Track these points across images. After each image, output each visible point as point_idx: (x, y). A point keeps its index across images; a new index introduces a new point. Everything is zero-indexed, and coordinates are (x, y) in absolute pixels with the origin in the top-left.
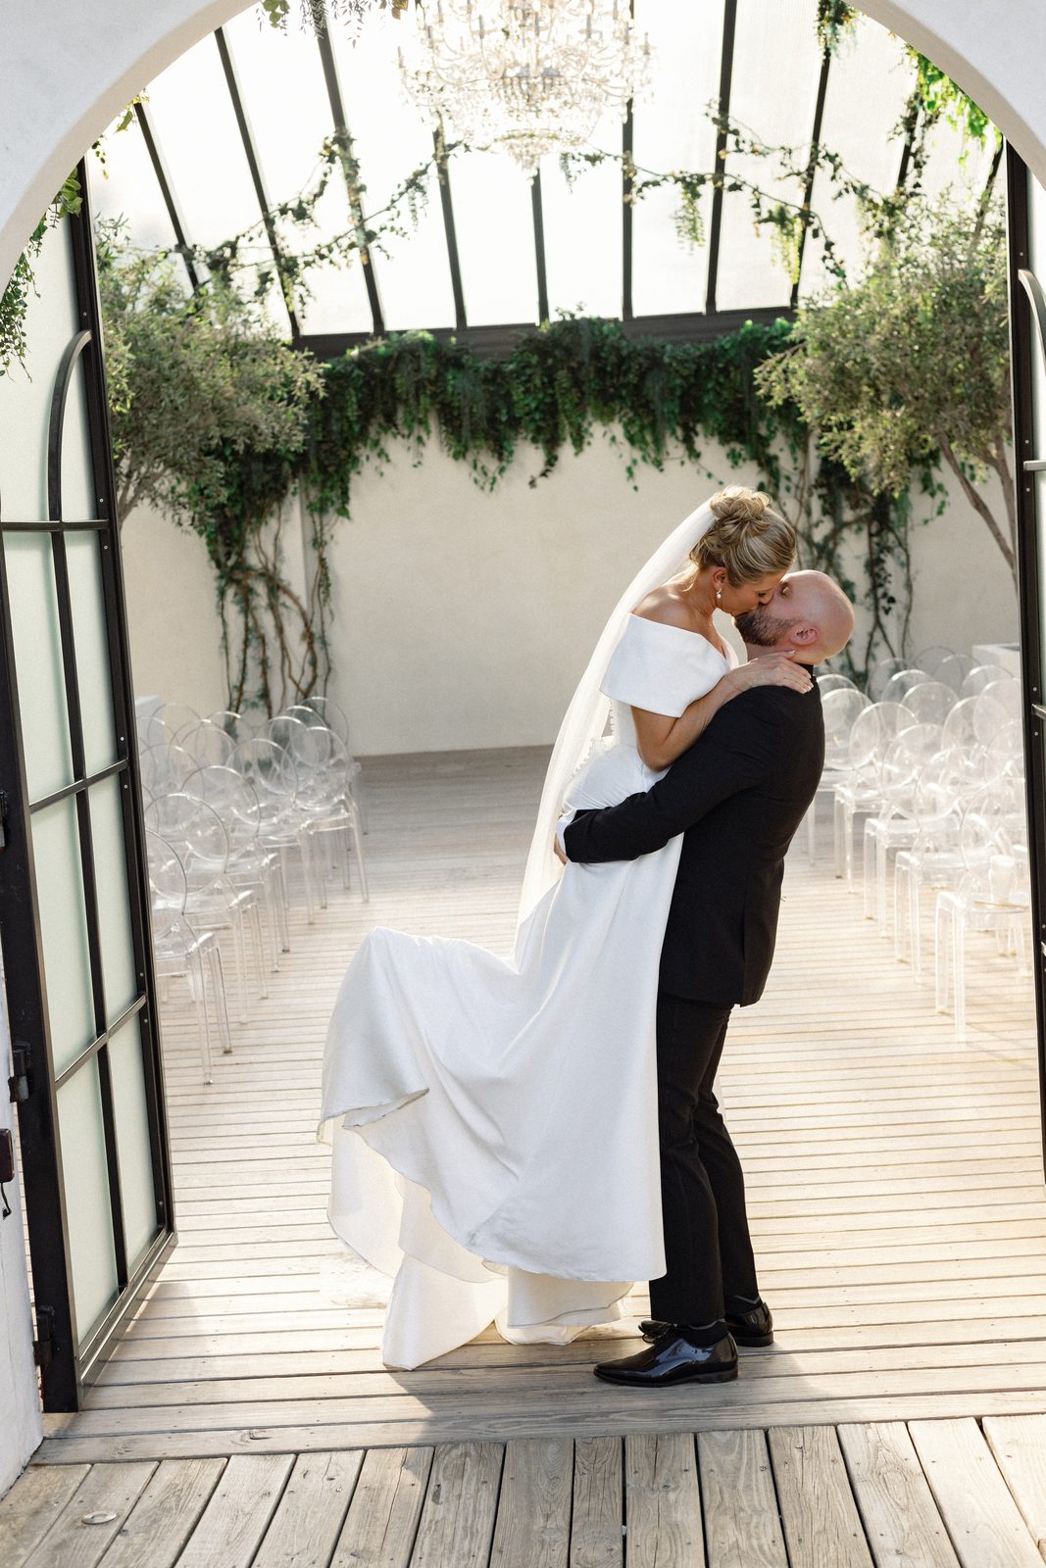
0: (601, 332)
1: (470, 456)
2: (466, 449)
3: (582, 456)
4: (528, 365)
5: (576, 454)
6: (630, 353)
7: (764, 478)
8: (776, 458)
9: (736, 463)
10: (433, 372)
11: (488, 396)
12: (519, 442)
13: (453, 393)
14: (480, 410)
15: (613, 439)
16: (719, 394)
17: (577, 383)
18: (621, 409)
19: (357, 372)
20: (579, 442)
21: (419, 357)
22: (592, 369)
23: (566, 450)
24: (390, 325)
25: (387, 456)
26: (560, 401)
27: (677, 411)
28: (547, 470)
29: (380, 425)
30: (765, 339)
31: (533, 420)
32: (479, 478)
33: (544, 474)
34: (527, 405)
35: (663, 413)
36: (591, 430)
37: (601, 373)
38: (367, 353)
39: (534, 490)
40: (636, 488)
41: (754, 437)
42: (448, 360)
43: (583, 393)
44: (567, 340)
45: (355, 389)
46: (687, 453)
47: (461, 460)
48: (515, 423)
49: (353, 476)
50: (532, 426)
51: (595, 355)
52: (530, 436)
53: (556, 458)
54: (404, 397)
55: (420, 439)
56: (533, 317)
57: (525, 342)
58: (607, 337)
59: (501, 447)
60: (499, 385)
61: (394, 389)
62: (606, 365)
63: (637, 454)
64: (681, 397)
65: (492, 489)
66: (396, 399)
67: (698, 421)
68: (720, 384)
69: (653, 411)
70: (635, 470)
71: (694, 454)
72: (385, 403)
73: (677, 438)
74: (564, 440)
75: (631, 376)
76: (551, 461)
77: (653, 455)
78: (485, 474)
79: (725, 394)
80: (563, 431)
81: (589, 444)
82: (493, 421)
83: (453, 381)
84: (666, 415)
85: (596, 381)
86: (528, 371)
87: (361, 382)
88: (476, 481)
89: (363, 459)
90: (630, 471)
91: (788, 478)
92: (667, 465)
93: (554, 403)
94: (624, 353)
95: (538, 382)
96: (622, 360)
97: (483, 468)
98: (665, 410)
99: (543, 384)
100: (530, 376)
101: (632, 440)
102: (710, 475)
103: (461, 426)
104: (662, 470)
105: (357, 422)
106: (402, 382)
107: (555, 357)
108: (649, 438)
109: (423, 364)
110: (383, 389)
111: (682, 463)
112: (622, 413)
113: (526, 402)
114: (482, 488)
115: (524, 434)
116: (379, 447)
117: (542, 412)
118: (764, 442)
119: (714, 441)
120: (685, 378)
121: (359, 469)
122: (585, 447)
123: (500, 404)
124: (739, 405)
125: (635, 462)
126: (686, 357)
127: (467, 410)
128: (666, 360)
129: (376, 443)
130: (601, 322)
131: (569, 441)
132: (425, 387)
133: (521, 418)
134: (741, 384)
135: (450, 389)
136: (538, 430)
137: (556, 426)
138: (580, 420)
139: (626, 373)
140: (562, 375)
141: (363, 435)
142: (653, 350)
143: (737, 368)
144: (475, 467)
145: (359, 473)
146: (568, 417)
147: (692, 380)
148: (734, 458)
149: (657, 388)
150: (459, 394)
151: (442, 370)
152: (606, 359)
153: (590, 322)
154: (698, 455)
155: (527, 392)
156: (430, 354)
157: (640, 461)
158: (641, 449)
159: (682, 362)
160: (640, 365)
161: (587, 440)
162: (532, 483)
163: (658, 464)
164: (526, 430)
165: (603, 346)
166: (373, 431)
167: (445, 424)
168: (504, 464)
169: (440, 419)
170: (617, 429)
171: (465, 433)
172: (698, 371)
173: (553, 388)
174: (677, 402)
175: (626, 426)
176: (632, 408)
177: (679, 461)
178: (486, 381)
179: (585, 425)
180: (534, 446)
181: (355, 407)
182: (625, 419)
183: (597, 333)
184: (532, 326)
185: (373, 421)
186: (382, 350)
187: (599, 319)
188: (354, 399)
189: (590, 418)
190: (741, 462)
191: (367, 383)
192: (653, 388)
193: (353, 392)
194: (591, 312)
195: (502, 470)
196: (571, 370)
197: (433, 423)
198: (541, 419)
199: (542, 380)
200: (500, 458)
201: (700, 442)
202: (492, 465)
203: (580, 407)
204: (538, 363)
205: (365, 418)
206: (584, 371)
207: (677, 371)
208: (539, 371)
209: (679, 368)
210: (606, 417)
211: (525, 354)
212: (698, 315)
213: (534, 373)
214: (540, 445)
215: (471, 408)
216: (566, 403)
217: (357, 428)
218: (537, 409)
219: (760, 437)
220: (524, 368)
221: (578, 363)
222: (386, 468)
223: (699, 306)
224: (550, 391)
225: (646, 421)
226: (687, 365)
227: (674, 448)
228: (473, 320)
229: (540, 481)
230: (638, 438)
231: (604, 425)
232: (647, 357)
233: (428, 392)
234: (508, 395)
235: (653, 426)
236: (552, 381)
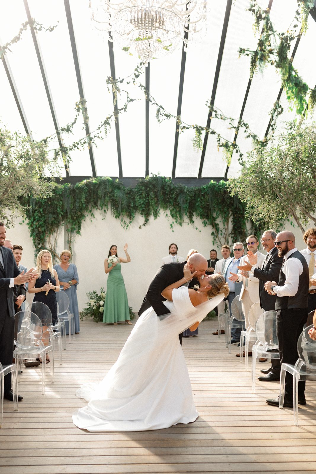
0: (165, 181)
1: (121, 217)
2: (120, 215)
3: (156, 219)
4: (141, 190)
5: (155, 219)
6: (174, 188)
7: (214, 231)
8: (218, 224)
9: (205, 225)
10: (111, 190)
11: (127, 198)
12: (137, 214)
13: (116, 197)
14: (125, 203)
15: (167, 215)
16: (201, 203)
17: (156, 196)
18: (170, 206)
19: (86, 187)
20: (156, 215)
21: (106, 185)
22: (161, 192)
23: (151, 218)
24: (98, 174)
25: (94, 215)
26: (150, 202)
27: (188, 207)
28: (145, 224)
29: (92, 206)
30: (217, 186)
31: (141, 207)
32: (123, 225)
33: (144, 225)
34: (140, 202)
35: (183, 207)
36: (160, 212)
37: (164, 194)
38: (89, 182)
39: (141, 229)
40: (173, 231)
41: (212, 217)
42: (116, 186)
43: (158, 200)
44: (154, 182)
45: (85, 193)
46: (190, 221)
47: (118, 218)
48: (136, 208)
49: (83, 221)
50: (141, 209)
51: (163, 188)
52: (140, 212)
53: (148, 220)
54: (101, 197)
55: (105, 211)
56: (143, 175)
57: (141, 183)
58: (167, 182)
59: (131, 215)
60: (132, 195)
61: (97, 194)
62: (166, 191)
63: (174, 221)
64: (189, 203)
65: (127, 228)
66: (98, 198)
67: (194, 211)
68: (202, 200)
69: (180, 207)
70: (173, 225)
71: (192, 222)
72: (94, 198)
73: (187, 216)
74: (151, 214)
75: (174, 195)
76: (147, 221)
77: (179, 221)
78: (125, 223)
79: (203, 203)
80: (151, 212)
81: (159, 216)
82: (129, 206)
83: (117, 193)
84: (184, 209)
85: (163, 196)
86: (141, 192)
87: (87, 191)
88: (122, 226)
89: (86, 216)
90: (171, 225)
91: (221, 231)
92: (184, 224)
93: (149, 202)
94: (172, 188)
95: (144, 195)
96: (171, 190)
97: (124, 221)
98: (184, 207)
99: (146, 196)
100: (142, 193)
101: (173, 216)
102: (197, 229)
103: (118, 207)
104: (182, 226)
105: (85, 204)
106: (100, 192)
107: (150, 188)
108: (178, 216)
109: (107, 187)
110: (94, 194)
111: (188, 224)
112: (170, 207)
113: (140, 201)
114: (124, 228)
115: (138, 212)
116: (91, 213)
117: (145, 205)
118: (215, 219)
119: (199, 218)
120: (191, 197)
121: (85, 219)
122: (158, 217)
123: (131, 201)
124: (208, 207)
125: (173, 223)
126: (191, 190)
127: (120, 202)
128: (185, 191)
129: (91, 211)
130: (165, 178)
131: (153, 215)
132: (107, 194)
133: (138, 206)
134: (209, 200)
135: (115, 195)
136: (143, 210)
137: (149, 210)
138: (156, 208)
139: (172, 194)
140: (152, 193)
141: (86, 208)
142: (181, 188)
143: (208, 195)
144: (122, 221)
145: (84, 220)
146: (152, 207)
147: (193, 198)
148: (205, 224)
149: (182, 200)
150: (118, 197)
151: (113, 189)
152: (166, 189)
153: (161, 178)
154: (193, 222)
155: (140, 198)
156: (110, 184)
157: (175, 223)
158: (175, 219)
159: (190, 192)
160: (177, 192)
161: (158, 215)
162: (140, 228)
163: (181, 224)
164: (139, 210)
165: (165, 185)
166: (90, 207)
167: (113, 206)
168: (131, 220)
169: (111, 205)
170: (168, 212)
171: (119, 209)
172: (195, 195)
173: (149, 197)
174: (188, 204)
175: (171, 211)
176: (173, 206)
177: (187, 224)
178: (127, 194)
179: (158, 210)
180: (141, 216)
181: (84, 199)
182: (171, 209)
183: (164, 181)
184: (143, 178)
185: (90, 204)
186: (94, 181)
187: (164, 177)
188: (84, 196)
189: (160, 208)
190: (207, 225)
191: (89, 191)
192: (180, 199)
193: (84, 194)
194: (162, 175)
195: (130, 222)
196: (155, 192)
197: (109, 206)
198: (144, 207)
199: (145, 195)
200: (130, 218)
201: (194, 218)
202: (127, 220)
203: (157, 203)
204: (144, 189)
205: (88, 202)
206: (159, 193)
207: (188, 195)
208: (144, 192)
209: (189, 193)
210: (165, 208)
211: (140, 186)
212: (195, 178)
213: (143, 192)
214: (143, 216)
215: (122, 202)
216: (152, 203)
217: (84, 206)
218: (143, 203)
219: (213, 217)
220: (140, 190)
221: (157, 190)
222: (93, 219)
223: (196, 175)
224: (148, 199)
225: (178, 210)
226: (192, 193)
227: (186, 219)
228: (125, 175)
229: (143, 227)
230: (175, 215)
231: (164, 210)
232: (179, 190)
233: (108, 196)
234: (134, 198)
235: (180, 211)
236: (148, 195)
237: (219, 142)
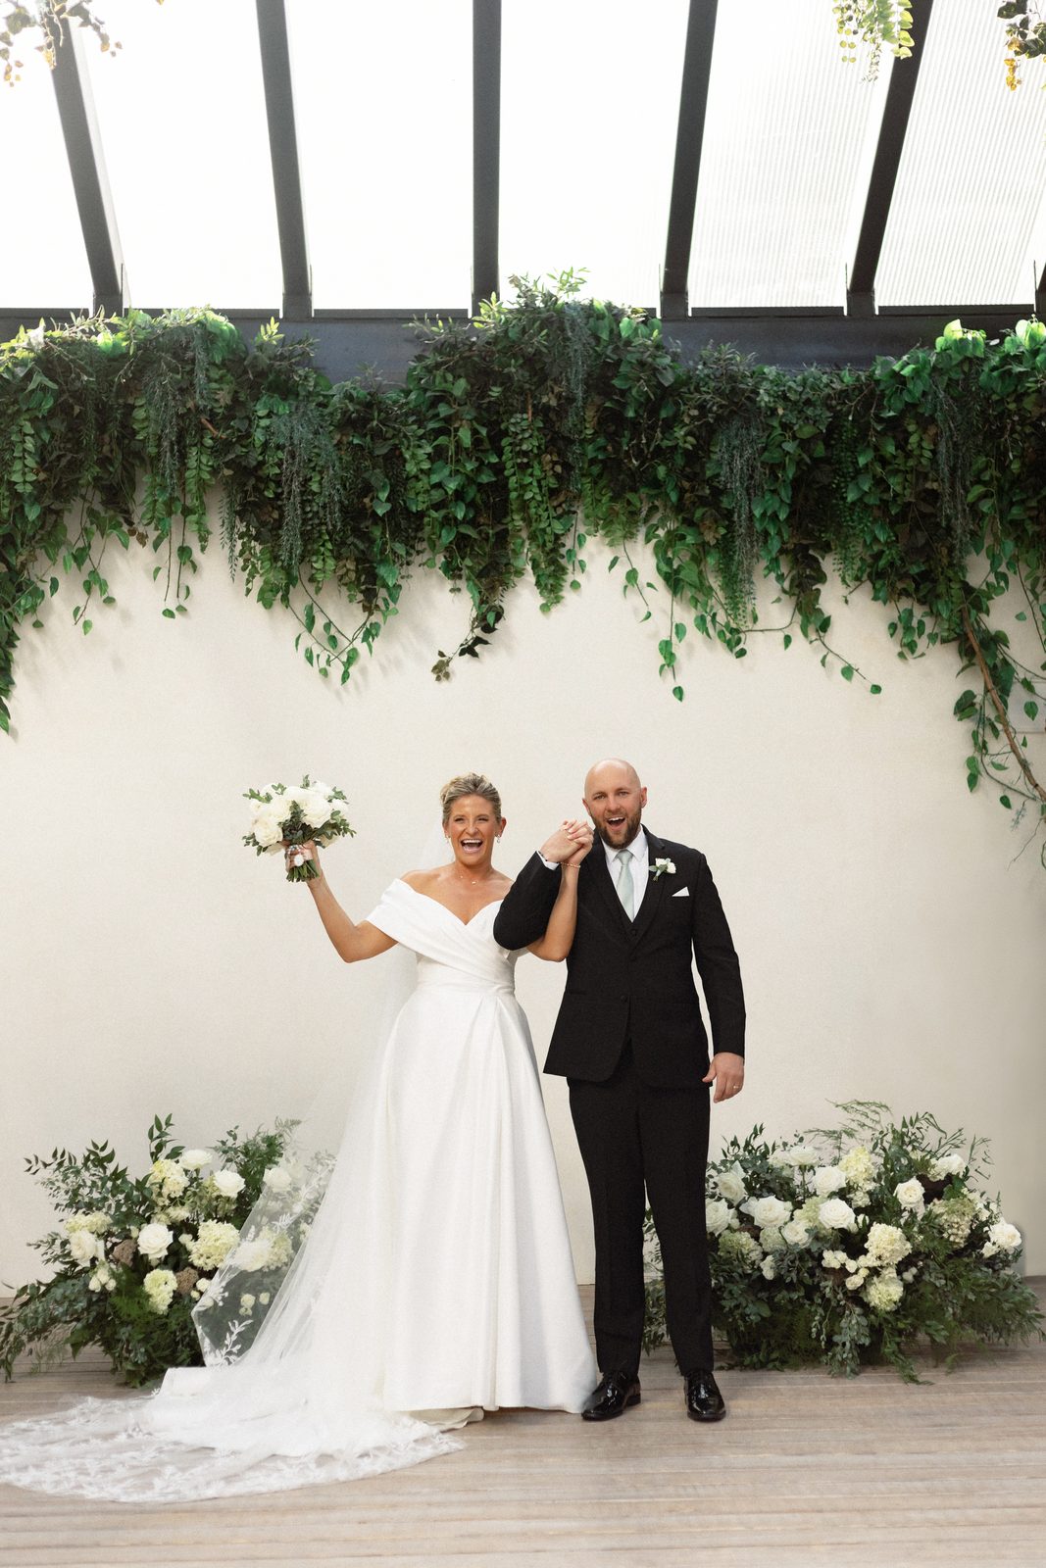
0: (615, 334)
1: (299, 602)
2: (291, 580)
3: (556, 610)
4: (444, 397)
5: (545, 608)
6: (680, 383)
7: (976, 684)
8: (998, 640)
9: (912, 647)
10: (224, 397)
11: (347, 458)
12: (415, 570)
13: (265, 445)
14: (326, 487)
15: (632, 576)
16: (880, 483)
17: (556, 441)
18: (653, 509)
19: (38, 379)
20: (553, 581)
21: (193, 360)
22: (590, 414)
23: (523, 599)
24: (137, 294)
25: (103, 586)
26: (513, 482)
27: (782, 516)
28: (478, 641)
29: (92, 514)
30: (995, 360)
31: (449, 521)
32: (316, 650)
33: (469, 650)
34: (439, 485)
35: (751, 517)
36: (582, 555)
37: (611, 422)
38: (70, 344)
39: (444, 683)
40: (679, 692)
41: (955, 586)
42: (261, 374)
43: (567, 467)
44: (540, 340)
45: (33, 420)
46: (799, 618)
47: (278, 606)
48: (407, 527)
49: (25, 630)
50: (447, 537)
51: (602, 377)
52: (441, 559)
53: (499, 616)
54: (152, 450)
55: (184, 552)
56: (458, 294)
57: (440, 348)
58: (628, 343)
59: (373, 578)
60: (377, 435)
61: (127, 432)
62: (624, 406)
63: (687, 616)
64: (796, 484)
65: (345, 676)
66: (134, 457)
67: (826, 548)
68: (883, 461)
69: (728, 515)
70: (679, 649)
71: (815, 622)
72: (104, 462)
73: (780, 578)
74: (520, 573)
75: (680, 433)
76: (488, 620)
77: (721, 618)
78: (333, 640)
79: (895, 483)
80: (516, 553)
81: (575, 585)
82: (356, 515)
83: (271, 419)
84: (758, 526)
85: (601, 441)
86: (443, 410)
87: (48, 404)
88: (310, 659)
89: (46, 587)
90: (666, 650)
91: (1028, 685)
92: (750, 642)
93: (500, 487)
94: (668, 379)
95: (465, 436)
96: (664, 394)
97: (328, 626)
98: (757, 513)
99: (477, 441)
100: (448, 420)
101: (673, 582)
102: (848, 672)
103: (279, 524)
104: (742, 653)
105: (36, 499)
106: (148, 417)
107: (506, 381)
108: (714, 582)
109: (200, 377)
110: (102, 428)
111: (788, 640)
112: (654, 521)
113: (435, 479)
114: (324, 673)
115: (425, 557)
116: (87, 566)
117: (471, 505)
118: (976, 600)
119: (862, 597)
120: (804, 444)
121: (40, 616)
122: (567, 593)
123: (377, 477)
124: (927, 509)
125: (680, 630)
126: (809, 394)
127: (295, 486)
128: (764, 398)
129: (80, 557)
130: (615, 314)
131: (530, 577)
132: (202, 429)
133: (421, 515)
134: (934, 461)
135: (259, 437)
136: (462, 544)
137: (503, 538)
138: (558, 527)
139: (668, 426)
140: (521, 423)
141: (49, 536)
142: (732, 378)
143: (926, 423)
144: (310, 623)
145: (38, 625)
146: (528, 521)
147: (820, 450)
148: (908, 643)
149: (738, 463)
150: (279, 447)
151: (242, 397)
152: (623, 393)
153: (589, 311)
154: (824, 625)
155: (438, 455)
156: (218, 360)
157: (693, 634)
158: (695, 601)
159: (801, 406)
160: (702, 407)
161: (569, 578)
162: (441, 670)
163: (733, 641)
164: (433, 546)
165: (619, 363)
166: (73, 524)
167: (241, 515)
168: (376, 618)
169: (231, 503)
170: (643, 557)
171: (290, 538)
172: (830, 435)
173: (500, 453)
174: (786, 494)
175: (661, 551)
176: (679, 508)
177: (781, 636)
178: (348, 424)
179: (569, 542)
180: (449, 584)
181: (30, 462)
182: (661, 532)
183: (605, 336)
184: (459, 316)
185: (77, 505)
186: (104, 339)
187: (610, 307)
188: (30, 445)
189: (582, 529)
190: (922, 643)
191: (62, 409)
192: (728, 461)
193: (28, 429)
194: (596, 293)
195: (370, 633)
196: (542, 411)
197: (215, 522)
198: (464, 521)
199: (475, 432)
200: (369, 608)
201: (831, 597)
202: (345, 615)
203: (560, 496)
204: (468, 394)
205: (57, 488)
206: (571, 420)
207: (785, 426)
208: (468, 413)
209: (792, 418)
210: (620, 523)
211: (439, 373)
212: (833, 313)
213: (456, 416)
214: (462, 584)
215: (307, 480)
216: (526, 485)
217: (32, 513)
218: (459, 495)
219: (967, 589)
220: (435, 402)
221: (559, 396)
222: (94, 611)
223: (834, 294)
224: (494, 460)
225: (710, 538)
226: (809, 412)
227: (771, 605)
228: (323, 297)
229: (460, 665)
230: (689, 574)
231: (611, 544)
232: (718, 391)
233: (209, 442)
234: (394, 459)
235: (726, 547)
236: (497, 436)
237: (1018, 19)
